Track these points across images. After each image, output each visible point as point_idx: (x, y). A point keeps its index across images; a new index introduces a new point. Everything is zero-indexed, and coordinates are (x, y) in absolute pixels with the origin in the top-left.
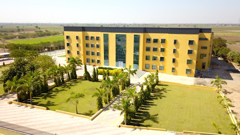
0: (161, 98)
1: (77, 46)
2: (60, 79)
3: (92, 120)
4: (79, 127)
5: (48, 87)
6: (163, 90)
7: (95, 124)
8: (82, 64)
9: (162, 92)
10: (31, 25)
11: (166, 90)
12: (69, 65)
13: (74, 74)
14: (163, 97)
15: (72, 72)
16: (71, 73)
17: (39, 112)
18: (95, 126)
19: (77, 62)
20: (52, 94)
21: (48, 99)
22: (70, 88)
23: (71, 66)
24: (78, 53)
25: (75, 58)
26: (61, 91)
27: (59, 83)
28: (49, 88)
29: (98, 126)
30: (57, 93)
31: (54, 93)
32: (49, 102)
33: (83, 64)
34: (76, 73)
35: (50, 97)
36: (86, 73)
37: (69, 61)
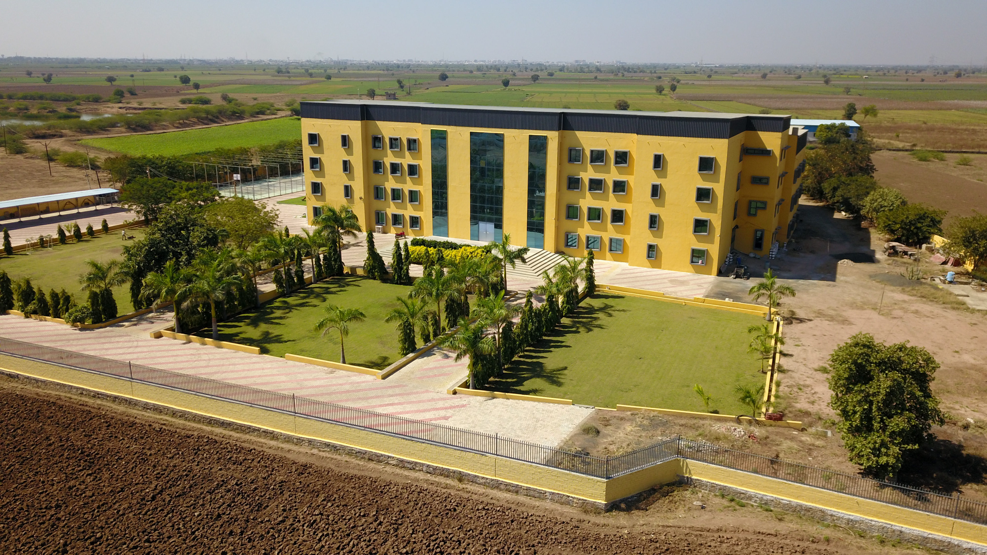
0: (590, 330)
1: (345, 169)
2: (293, 275)
3: (384, 377)
4: (348, 391)
5: (256, 297)
6: (604, 309)
7: (391, 387)
8: (360, 230)
9: (600, 315)
10: (161, 70)
11: (613, 309)
12: (319, 232)
13: (335, 260)
14: (596, 330)
15: (330, 253)
16: (325, 257)
17: (241, 358)
18: (390, 392)
19: (345, 223)
20: (272, 316)
21: (263, 327)
22: (324, 300)
23: (325, 233)
24: (348, 191)
25: (337, 209)
26: (298, 308)
27: (290, 286)
28: (261, 300)
29: (397, 391)
30: (287, 311)
31: (278, 313)
32: (267, 333)
33: (364, 228)
34: (340, 256)
35: (268, 321)
36: (373, 259)
37: (320, 219)
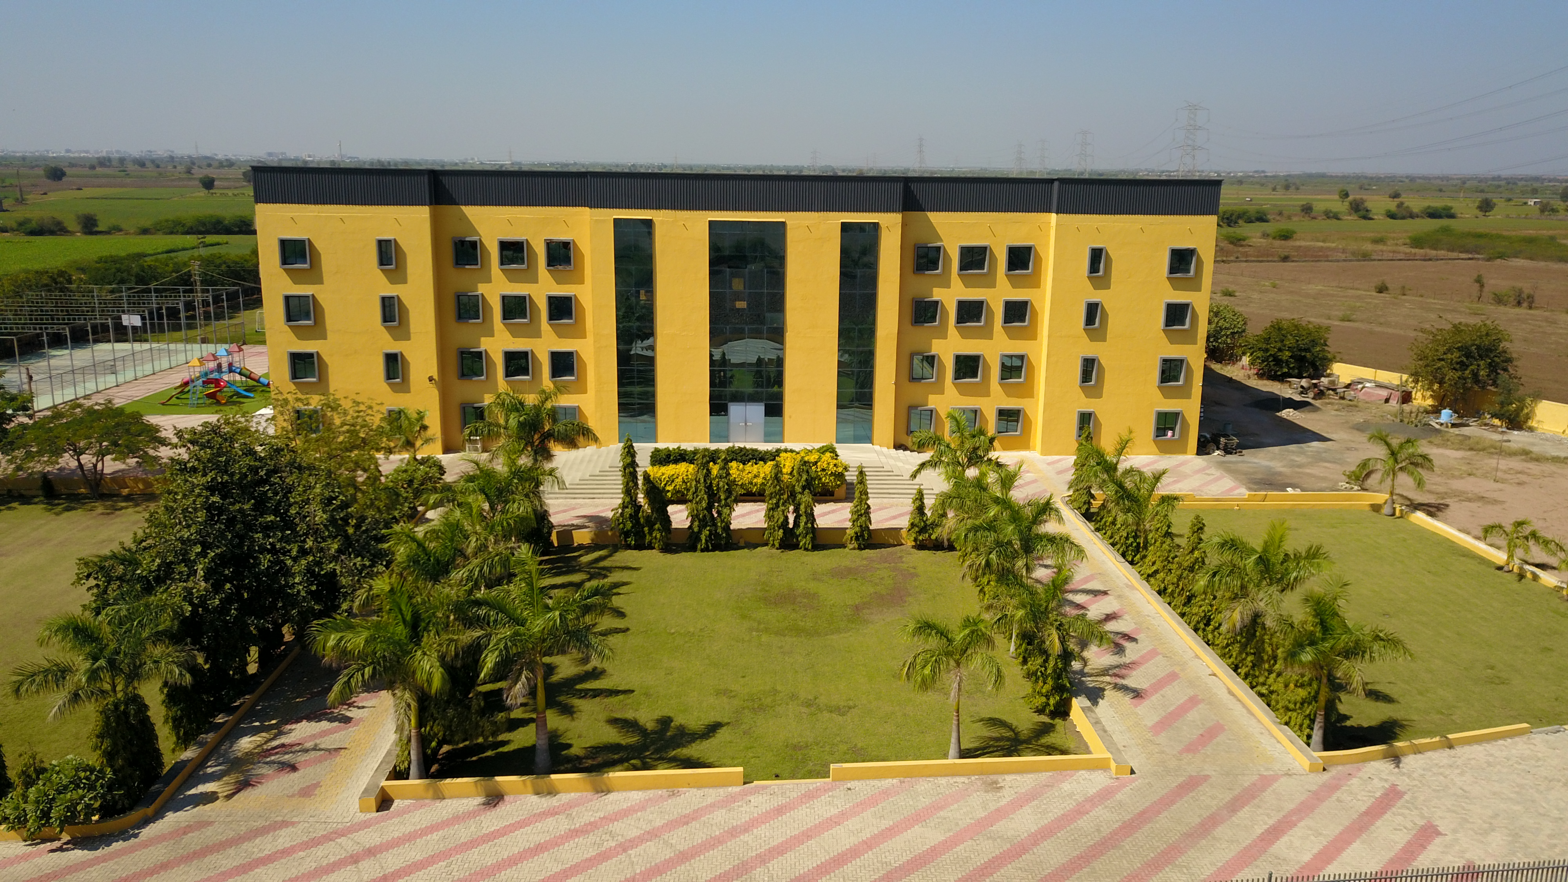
1: (387, 317)
24: (394, 365)
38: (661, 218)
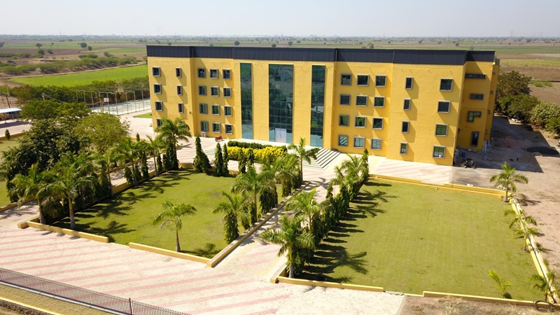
0: (374, 215)
1: (179, 93)
2: (140, 171)
3: (214, 265)
4: (183, 281)
5: (110, 190)
6: (379, 195)
7: (220, 276)
8: (190, 136)
9: (377, 200)
10: (71, 41)
11: (385, 195)
12: (160, 138)
13: (172, 159)
14: (378, 214)
15: (168, 153)
16: (164, 156)
17: (91, 247)
18: (220, 281)
19: (179, 130)
20: (120, 206)
21: (112, 217)
22: (162, 192)
23: (164, 138)
24: (181, 108)
25: (173, 120)
26: (141, 199)
27: (138, 180)
28: (114, 192)
29: (226, 280)
30: (132, 202)
31: (125, 204)
32: (114, 223)
33: (192, 134)
34: (175, 155)
35: (117, 212)
36: (200, 157)
37: (161, 128)
38: (254, 63)
